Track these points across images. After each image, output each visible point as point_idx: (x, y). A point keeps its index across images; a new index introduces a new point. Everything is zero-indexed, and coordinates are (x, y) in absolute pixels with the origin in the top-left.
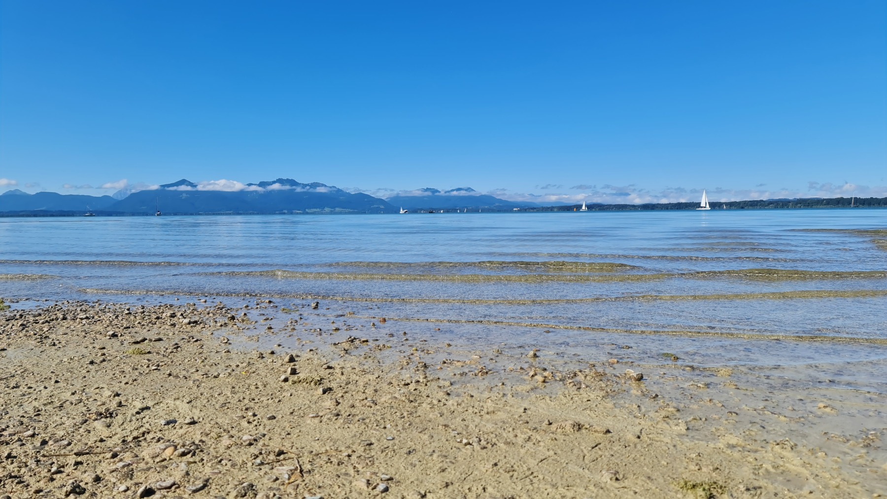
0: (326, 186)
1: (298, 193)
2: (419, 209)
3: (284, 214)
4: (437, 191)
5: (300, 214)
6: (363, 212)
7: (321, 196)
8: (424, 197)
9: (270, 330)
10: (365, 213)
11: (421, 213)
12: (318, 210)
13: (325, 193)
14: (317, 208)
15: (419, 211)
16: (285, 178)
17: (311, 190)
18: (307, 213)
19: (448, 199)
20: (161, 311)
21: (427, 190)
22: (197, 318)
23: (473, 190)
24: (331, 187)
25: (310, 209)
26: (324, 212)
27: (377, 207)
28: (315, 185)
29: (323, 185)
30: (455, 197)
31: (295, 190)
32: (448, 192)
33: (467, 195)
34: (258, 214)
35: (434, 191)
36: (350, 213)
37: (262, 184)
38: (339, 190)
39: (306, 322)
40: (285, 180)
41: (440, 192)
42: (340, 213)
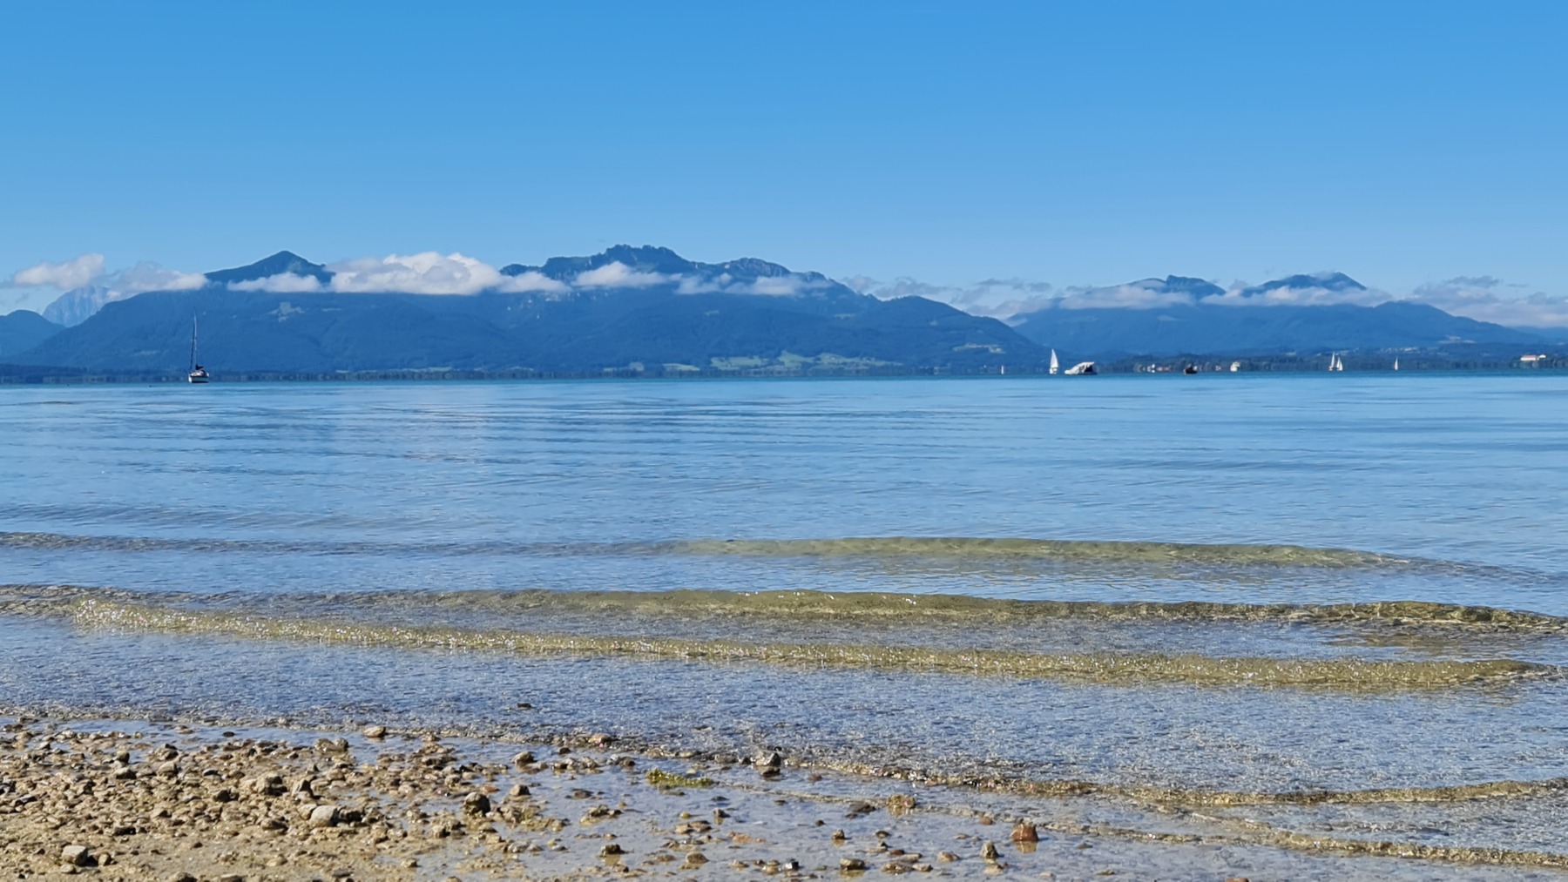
0: (786, 272)
1: (687, 297)
2: (1137, 358)
3: (634, 375)
4: (1212, 289)
5: (690, 376)
6: (924, 370)
7: (771, 309)
8: (1160, 311)
9: (614, 857)
10: (928, 373)
11: (1145, 374)
12: (756, 361)
13: (782, 298)
14: (751, 354)
15: (1138, 366)
16: (638, 244)
17: (737, 289)
18: (717, 375)
19: (1254, 318)
20: (234, 768)
21: (1173, 283)
22: (356, 803)
23: (1353, 284)
24: (803, 277)
25: (728, 356)
26: (777, 368)
27: (977, 352)
28: (747, 269)
29: (777, 271)
30: (1282, 309)
31: (676, 285)
32: (1260, 291)
33: (1329, 303)
34: (540, 377)
35: (1201, 288)
36: (873, 374)
37: (556, 268)
38: (838, 289)
39: (740, 828)
40: (636, 250)
41: (1222, 292)
42: (838, 374)
